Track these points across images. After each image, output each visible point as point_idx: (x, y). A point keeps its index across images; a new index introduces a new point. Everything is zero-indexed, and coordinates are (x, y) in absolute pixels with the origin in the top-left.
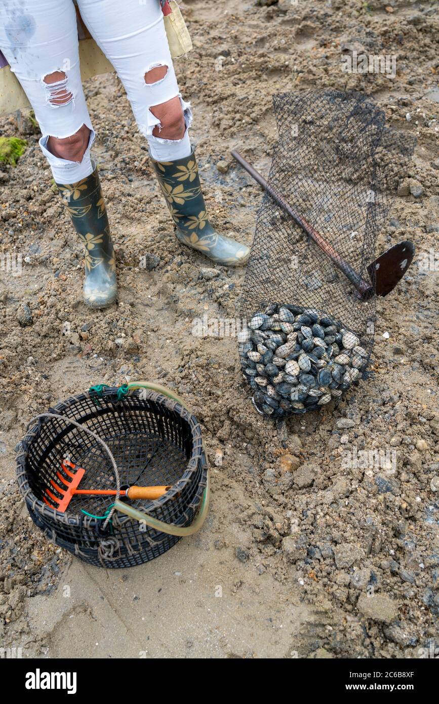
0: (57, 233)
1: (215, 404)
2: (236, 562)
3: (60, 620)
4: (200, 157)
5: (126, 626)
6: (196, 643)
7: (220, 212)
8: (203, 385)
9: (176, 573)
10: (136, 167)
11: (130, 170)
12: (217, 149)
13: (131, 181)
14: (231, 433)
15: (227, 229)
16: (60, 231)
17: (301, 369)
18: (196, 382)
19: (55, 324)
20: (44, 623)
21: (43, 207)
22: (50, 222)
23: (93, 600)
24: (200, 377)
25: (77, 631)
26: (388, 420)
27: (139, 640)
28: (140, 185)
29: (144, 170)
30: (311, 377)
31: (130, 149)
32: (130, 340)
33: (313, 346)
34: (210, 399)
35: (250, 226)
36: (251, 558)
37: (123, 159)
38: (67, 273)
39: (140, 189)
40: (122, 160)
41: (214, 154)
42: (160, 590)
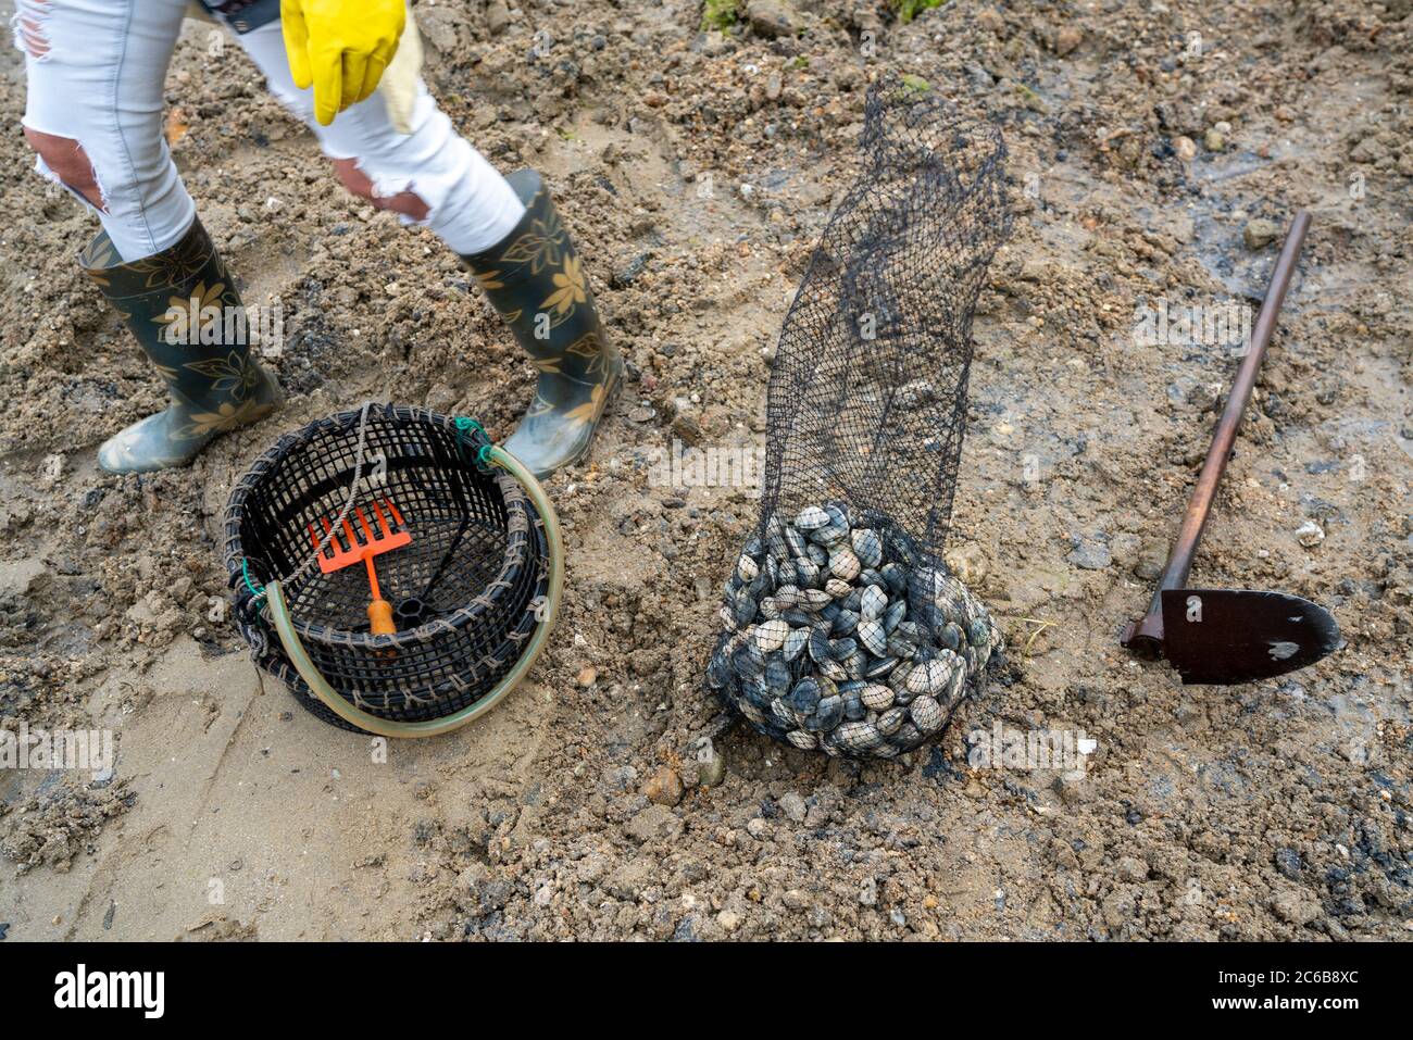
0: (830, 174)
1: (681, 606)
2: (408, 832)
3: (179, 693)
4: (1246, 189)
5: (216, 772)
6: (244, 872)
7: (1112, 310)
8: (695, 562)
9: (335, 772)
10: (1096, 137)
11: (1081, 137)
12: (1291, 193)
13: (1060, 159)
14: (655, 670)
15: (1079, 350)
16: (837, 172)
17: (781, 648)
18: (689, 549)
19: (647, 313)
20: (165, 679)
21: (848, 115)
22: (839, 148)
23: (231, 706)
24: (703, 546)
25: (178, 725)
26: (839, 861)
27: (206, 801)
28: (1066, 177)
29: (1103, 152)
30: (786, 676)
31: (1121, 97)
32: (696, 412)
33: (850, 630)
34: (683, 592)
35: (1139, 373)
36: (427, 846)
37: (1082, 108)
38: (757, 245)
39: (1058, 184)
40: (1079, 109)
41: (1274, 198)
42: (295, 771)
